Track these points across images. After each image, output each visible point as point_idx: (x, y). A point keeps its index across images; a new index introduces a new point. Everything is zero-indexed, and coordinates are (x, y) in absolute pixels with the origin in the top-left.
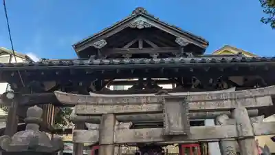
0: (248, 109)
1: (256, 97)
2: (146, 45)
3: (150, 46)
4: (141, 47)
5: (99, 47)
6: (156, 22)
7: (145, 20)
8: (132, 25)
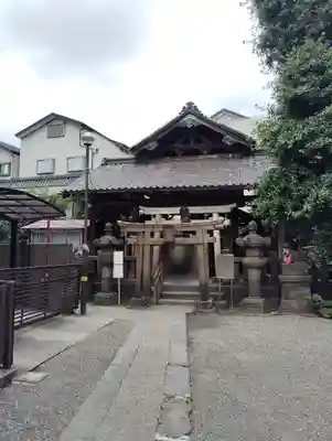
2: (197, 141)
3: (203, 142)
4: (192, 143)
5: (152, 149)
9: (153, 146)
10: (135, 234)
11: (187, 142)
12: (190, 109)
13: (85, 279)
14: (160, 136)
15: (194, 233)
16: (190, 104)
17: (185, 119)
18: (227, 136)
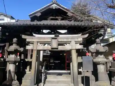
0: (75, 41)
1: (78, 38)
5: (38, 16)
6: (60, 6)
8: (51, 7)
9: (39, 14)
14: (41, 11)
17: (53, 6)
18: (69, 13)
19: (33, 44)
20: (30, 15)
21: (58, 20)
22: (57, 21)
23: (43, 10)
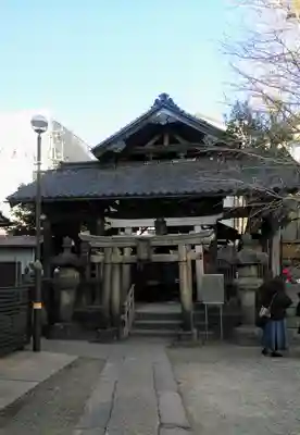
2: (173, 141)
3: (177, 142)
4: (166, 143)
5: (118, 151)
6: (182, 114)
7: (169, 113)
8: (152, 120)
9: (120, 147)
10: (101, 249)
11: (160, 142)
12: (164, 102)
13: (38, 306)
14: (127, 136)
15: (175, 248)
16: (164, 96)
17: (159, 114)
18: (209, 136)
19: (103, 251)
20: (94, 151)
21: (179, 158)
22: (175, 161)
23: (131, 133)
